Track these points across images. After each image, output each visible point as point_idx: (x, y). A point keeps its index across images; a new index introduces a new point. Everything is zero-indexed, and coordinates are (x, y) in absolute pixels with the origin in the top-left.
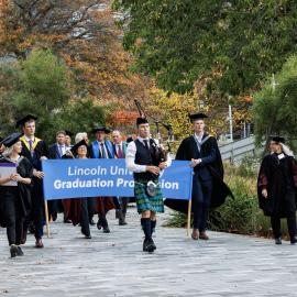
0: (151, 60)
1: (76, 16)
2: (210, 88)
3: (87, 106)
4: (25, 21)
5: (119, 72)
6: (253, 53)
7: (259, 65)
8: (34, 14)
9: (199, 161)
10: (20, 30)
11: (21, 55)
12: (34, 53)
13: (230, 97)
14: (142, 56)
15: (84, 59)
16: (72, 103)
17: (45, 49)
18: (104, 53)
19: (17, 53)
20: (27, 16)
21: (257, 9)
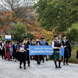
0: (43, 24)
1: (27, 15)
2: (56, 30)
3: (30, 34)
4: (17, 15)
5: (36, 26)
6: (65, 23)
7: (66, 26)
8: (18, 14)
9: (65, 46)
10: (16, 17)
11: (16, 23)
12: (18, 22)
13: (60, 32)
14: (41, 23)
15: (29, 24)
16: (26, 33)
17: (21, 22)
18: (33, 22)
19: (15, 22)
20: (17, 14)
21: (66, 13)
